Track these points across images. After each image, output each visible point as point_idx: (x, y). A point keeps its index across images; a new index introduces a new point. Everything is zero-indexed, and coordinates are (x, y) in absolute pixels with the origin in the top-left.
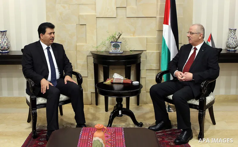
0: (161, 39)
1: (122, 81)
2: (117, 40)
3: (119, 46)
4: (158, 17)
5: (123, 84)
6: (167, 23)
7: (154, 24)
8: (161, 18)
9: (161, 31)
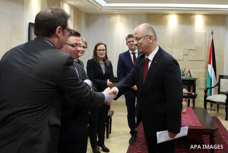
0: (207, 72)
1: (187, 93)
2: (184, 72)
3: (185, 75)
4: (206, 60)
5: (188, 94)
6: (210, 64)
7: (203, 64)
8: (207, 61)
9: (207, 68)
